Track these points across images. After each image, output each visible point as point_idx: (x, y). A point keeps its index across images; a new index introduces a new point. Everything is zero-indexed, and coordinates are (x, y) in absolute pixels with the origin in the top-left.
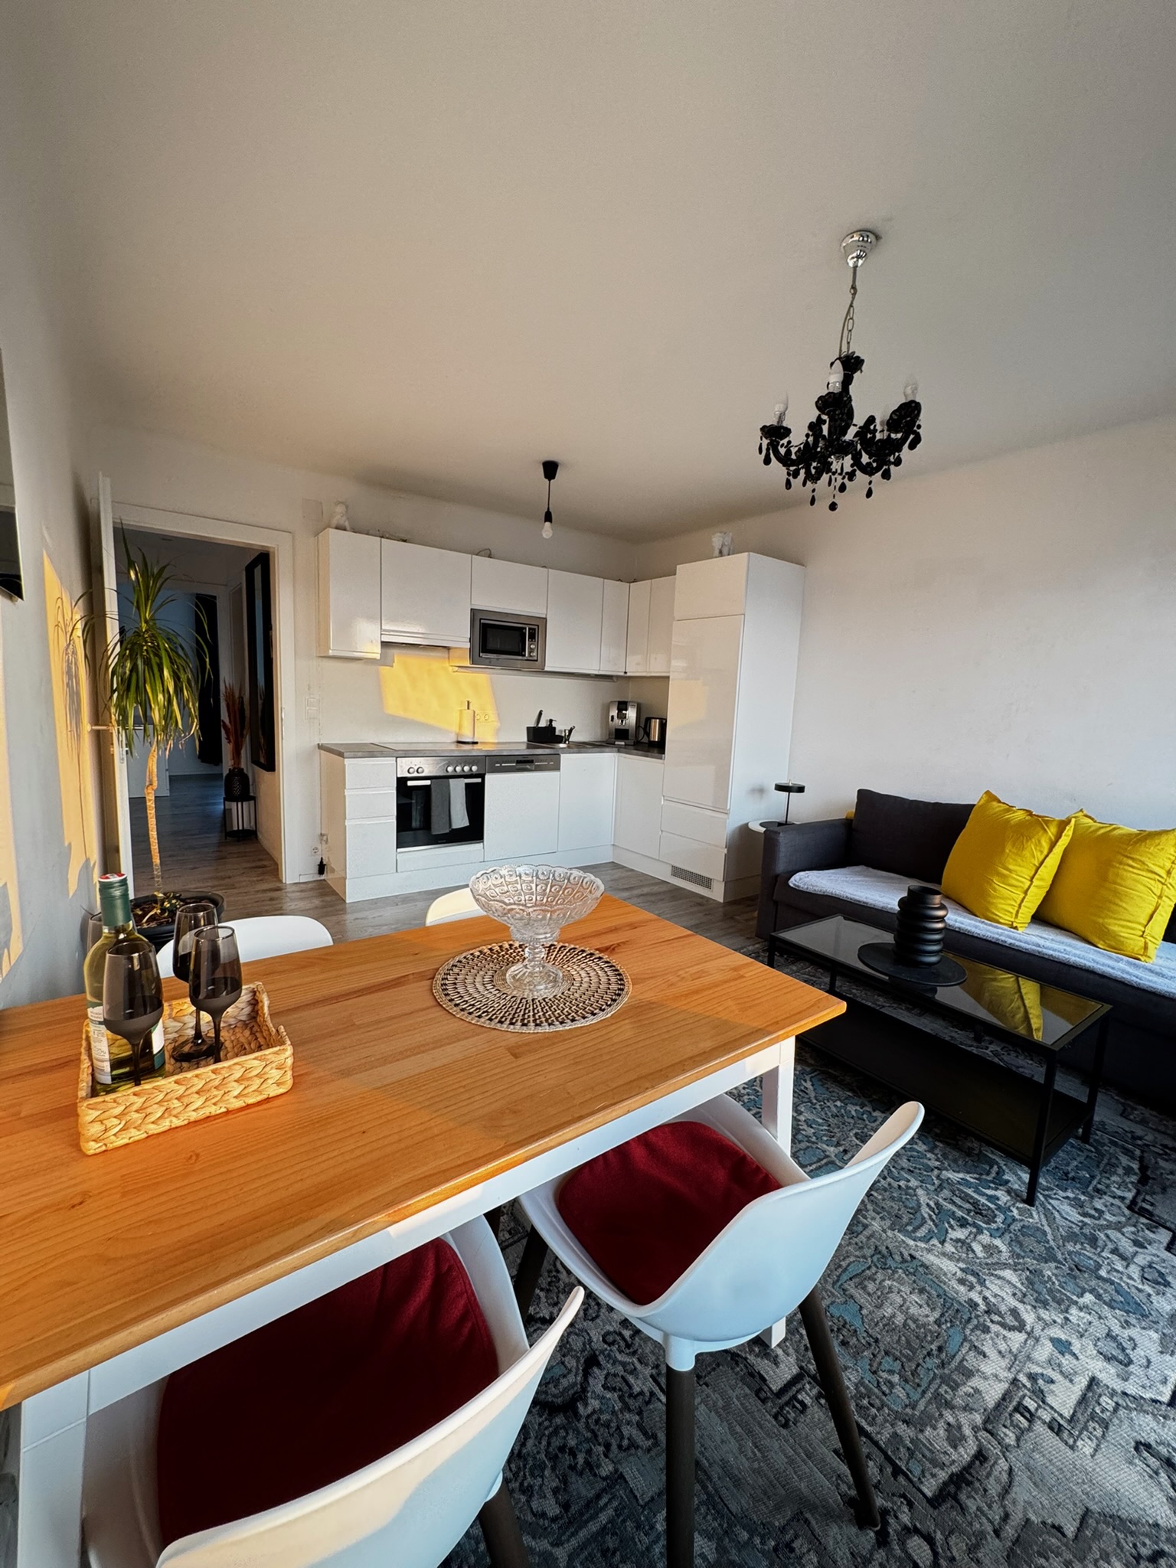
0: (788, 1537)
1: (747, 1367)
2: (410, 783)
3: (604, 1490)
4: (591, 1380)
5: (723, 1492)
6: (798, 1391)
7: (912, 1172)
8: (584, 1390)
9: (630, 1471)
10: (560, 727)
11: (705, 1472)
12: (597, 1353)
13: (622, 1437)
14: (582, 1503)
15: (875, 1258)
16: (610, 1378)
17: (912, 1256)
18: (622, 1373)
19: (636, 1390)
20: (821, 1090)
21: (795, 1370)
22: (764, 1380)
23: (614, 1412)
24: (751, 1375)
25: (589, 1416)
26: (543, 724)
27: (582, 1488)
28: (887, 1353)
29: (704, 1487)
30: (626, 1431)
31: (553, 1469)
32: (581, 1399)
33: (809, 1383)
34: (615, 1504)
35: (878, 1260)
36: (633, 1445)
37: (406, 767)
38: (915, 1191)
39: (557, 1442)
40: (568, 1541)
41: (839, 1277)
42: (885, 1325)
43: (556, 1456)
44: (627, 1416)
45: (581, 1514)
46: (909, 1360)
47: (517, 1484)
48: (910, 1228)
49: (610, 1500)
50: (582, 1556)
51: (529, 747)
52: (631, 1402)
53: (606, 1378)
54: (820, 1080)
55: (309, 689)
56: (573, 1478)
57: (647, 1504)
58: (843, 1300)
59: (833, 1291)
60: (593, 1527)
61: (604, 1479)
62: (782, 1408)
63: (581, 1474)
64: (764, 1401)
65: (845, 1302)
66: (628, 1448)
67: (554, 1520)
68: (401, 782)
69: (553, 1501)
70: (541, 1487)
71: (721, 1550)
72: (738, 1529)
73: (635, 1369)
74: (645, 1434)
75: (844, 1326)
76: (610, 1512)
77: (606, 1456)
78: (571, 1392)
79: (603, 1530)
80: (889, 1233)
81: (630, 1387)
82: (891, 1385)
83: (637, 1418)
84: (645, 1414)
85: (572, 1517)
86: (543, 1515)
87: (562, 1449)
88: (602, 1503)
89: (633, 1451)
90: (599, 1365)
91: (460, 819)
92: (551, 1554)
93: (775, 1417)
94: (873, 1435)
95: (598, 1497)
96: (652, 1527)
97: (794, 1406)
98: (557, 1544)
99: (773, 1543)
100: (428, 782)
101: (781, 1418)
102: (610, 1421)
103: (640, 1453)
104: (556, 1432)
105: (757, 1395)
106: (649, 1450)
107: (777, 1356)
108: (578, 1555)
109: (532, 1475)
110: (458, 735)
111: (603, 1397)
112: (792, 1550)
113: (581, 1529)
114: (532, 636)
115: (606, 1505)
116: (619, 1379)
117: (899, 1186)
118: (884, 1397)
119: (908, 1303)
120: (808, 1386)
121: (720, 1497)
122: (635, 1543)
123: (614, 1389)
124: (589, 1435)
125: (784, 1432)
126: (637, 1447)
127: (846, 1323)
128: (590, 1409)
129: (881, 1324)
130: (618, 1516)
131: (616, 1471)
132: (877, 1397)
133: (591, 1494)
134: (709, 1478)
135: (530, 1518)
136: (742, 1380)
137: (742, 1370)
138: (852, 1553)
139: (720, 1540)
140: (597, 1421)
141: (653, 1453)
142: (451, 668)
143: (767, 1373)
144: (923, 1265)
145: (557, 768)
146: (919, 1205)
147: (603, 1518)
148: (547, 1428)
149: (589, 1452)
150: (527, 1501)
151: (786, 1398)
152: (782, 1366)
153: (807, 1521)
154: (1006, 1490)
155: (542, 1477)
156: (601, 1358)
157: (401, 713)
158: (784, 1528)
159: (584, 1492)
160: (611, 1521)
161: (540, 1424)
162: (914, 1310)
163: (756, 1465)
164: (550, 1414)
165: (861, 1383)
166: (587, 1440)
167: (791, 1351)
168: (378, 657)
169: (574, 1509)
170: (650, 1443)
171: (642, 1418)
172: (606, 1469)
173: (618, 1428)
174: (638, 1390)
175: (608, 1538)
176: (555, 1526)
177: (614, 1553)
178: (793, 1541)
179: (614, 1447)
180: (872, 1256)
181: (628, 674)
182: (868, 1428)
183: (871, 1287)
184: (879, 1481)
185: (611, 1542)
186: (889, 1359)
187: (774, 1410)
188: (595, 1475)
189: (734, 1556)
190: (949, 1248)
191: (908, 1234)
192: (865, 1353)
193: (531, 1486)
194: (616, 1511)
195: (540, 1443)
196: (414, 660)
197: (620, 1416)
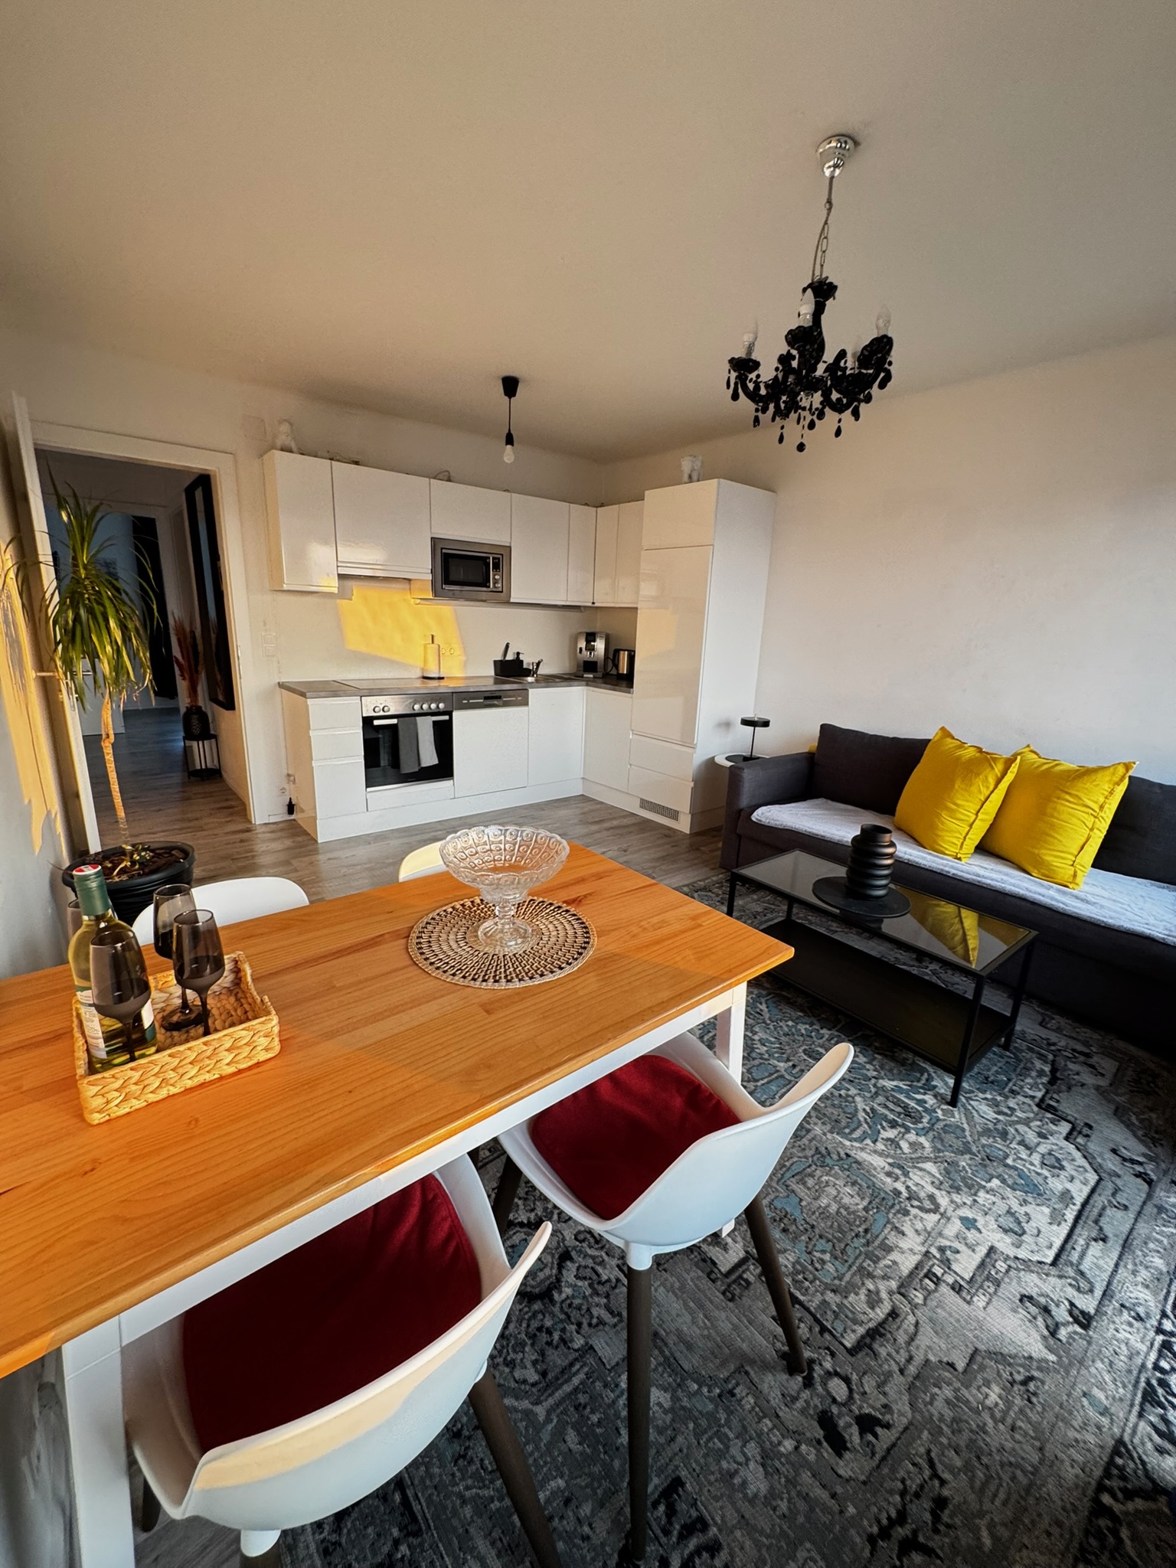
0: (730, 1386)
1: (700, 1254)
2: (376, 723)
3: (576, 1359)
4: (564, 1272)
5: (678, 1355)
6: (744, 1272)
7: (852, 1081)
8: (558, 1280)
9: (600, 1343)
10: (528, 660)
11: (663, 1340)
12: (570, 1249)
13: (592, 1317)
14: (558, 1370)
15: (815, 1158)
16: (581, 1269)
17: (848, 1155)
18: (593, 1265)
19: (604, 1277)
20: (775, 1011)
21: (742, 1254)
22: (714, 1263)
23: (585, 1297)
24: (704, 1260)
25: (563, 1302)
26: (510, 657)
27: (557, 1359)
28: (821, 1237)
29: (662, 1352)
30: (595, 1311)
31: (533, 1345)
32: (556, 1288)
33: (753, 1264)
34: (586, 1369)
35: (818, 1159)
36: (601, 1322)
37: (371, 706)
38: (853, 1098)
39: (535, 1324)
40: (546, 1400)
41: (782, 1175)
42: (820, 1214)
43: (535, 1335)
44: (596, 1299)
45: (557, 1379)
46: (839, 1240)
47: (502, 1359)
48: (847, 1131)
49: (581, 1367)
50: (558, 1411)
51: (497, 682)
52: (600, 1288)
53: (578, 1269)
54: (774, 1002)
55: (265, 625)
56: (549, 1351)
57: (613, 1368)
58: (786, 1194)
59: (778, 1187)
60: (567, 1388)
61: (576, 1350)
62: (729, 1286)
63: (557, 1347)
64: (713, 1281)
65: (788, 1196)
66: (597, 1325)
67: (533, 1385)
68: (367, 722)
69: (532, 1370)
70: (522, 1360)
71: (675, 1399)
72: (689, 1382)
73: (603, 1261)
74: (612, 1313)
75: (785, 1216)
76: (582, 1376)
77: (578, 1332)
78: (548, 1282)
79: (576, 1390)
80: (829, 1136)
81: (598, 1275)
82: (823, 1262)
83: (605, 1300)
84: (612, 1297)
85: (548, 1382)
86: (525, 1382)
87: (540, 1329)
88: (574, 1369)
89: (601, 1327)
90: (571, 1259)
91: (429, 757)
92: (532, 1411)
93: (724, 1293)
94: (806, 1303)
95: (571, 1365)
96: (617, 1386)
97: (740, 1284)
98: (537, 1403)
99: (718, 1391)
100: (394, 721)
101: (728, 1294)
102: (582, 1304)
103: (607, 1328)
104: (534, 1316)
105: (708, 1277)
106: (615, 1326)
107: (726, 1244)
108: (554, 1411)
109: (515, 1351)
110: (423, 670)
111: (576, 1285)
112: (733, 1395)
113: (557, 1389)
114: (497, 566)
115: (578, 1370)
116: (588, 1270)
117: (840, 1095)
118: (816, 1273)
119: (841, 1195)
120: (752, 1267)
121: (675, 1359)
122: (602, 1398)
123: (585, 1278)
124: (563, 1317)
125: (730, 1304)
126: (605, 1324)
127: (787, 1213)
128: (564, 1296)
129: (817, 1213)
130: (588, 1378)
131: (587, 1343)
132: (811, 1273)
133: (566, 1362)
134: (666, 1344)
135: (513, 1385)
136: (697, 1265)
137: (696, 1257)
138: (783, 1395)
139: (674, 1391)
140: (570, 1305)
141: (618, 1328)
142: (412, 600)
143: (718, 1259)
144: (857, 1162)
145: (525, 703)
146: (856, 1110)
147: (576, 1381)
148: (527, 1313)
149: (563, 1330)
150: (511, 1372)
151: (733, 1277)
152: (731, 1252)
153: (747, 1373)
154: (912, 1339)
155: (522, 1352)
156: (573, 1254)
157: (363, 649)
158: (728, 1379)
159: (559, 1362)
160: (582, 1383)
161: (520, 1310)
162: (846, 1200)
163: (706, 1332)
164: (529, 1302)
165: (798, 1262)
166: (561, 1321)
167: (739, 1239)
168: (335, 590)
169: (550, 1376)
170: (616, 1320)
171: (609, 1301)
172: (579, 1342)
173: (588, 1310)
174: (606, 1278)
175: (580, 1396)
176: (534, 1390)
177: (585, 1407)
178: (734, 1388)
179: (585, 1325)
180: (813, 1156)
181: (596, 605)
182: (802, 1298)
183: (810, 1182)
184: (808, 1339)
185: (582, 1398)
186: (823, 1241)
187: (723, 1288)
188: (569, 1348)
189: (685, 1402)
190: (880, 1146)
191: (846, 1136)
192: (803, 1238)
193: (513, 1361)
194: (586, 1374)
195: (521, 1325)
196: (373, 592)
197: (590, 1299)
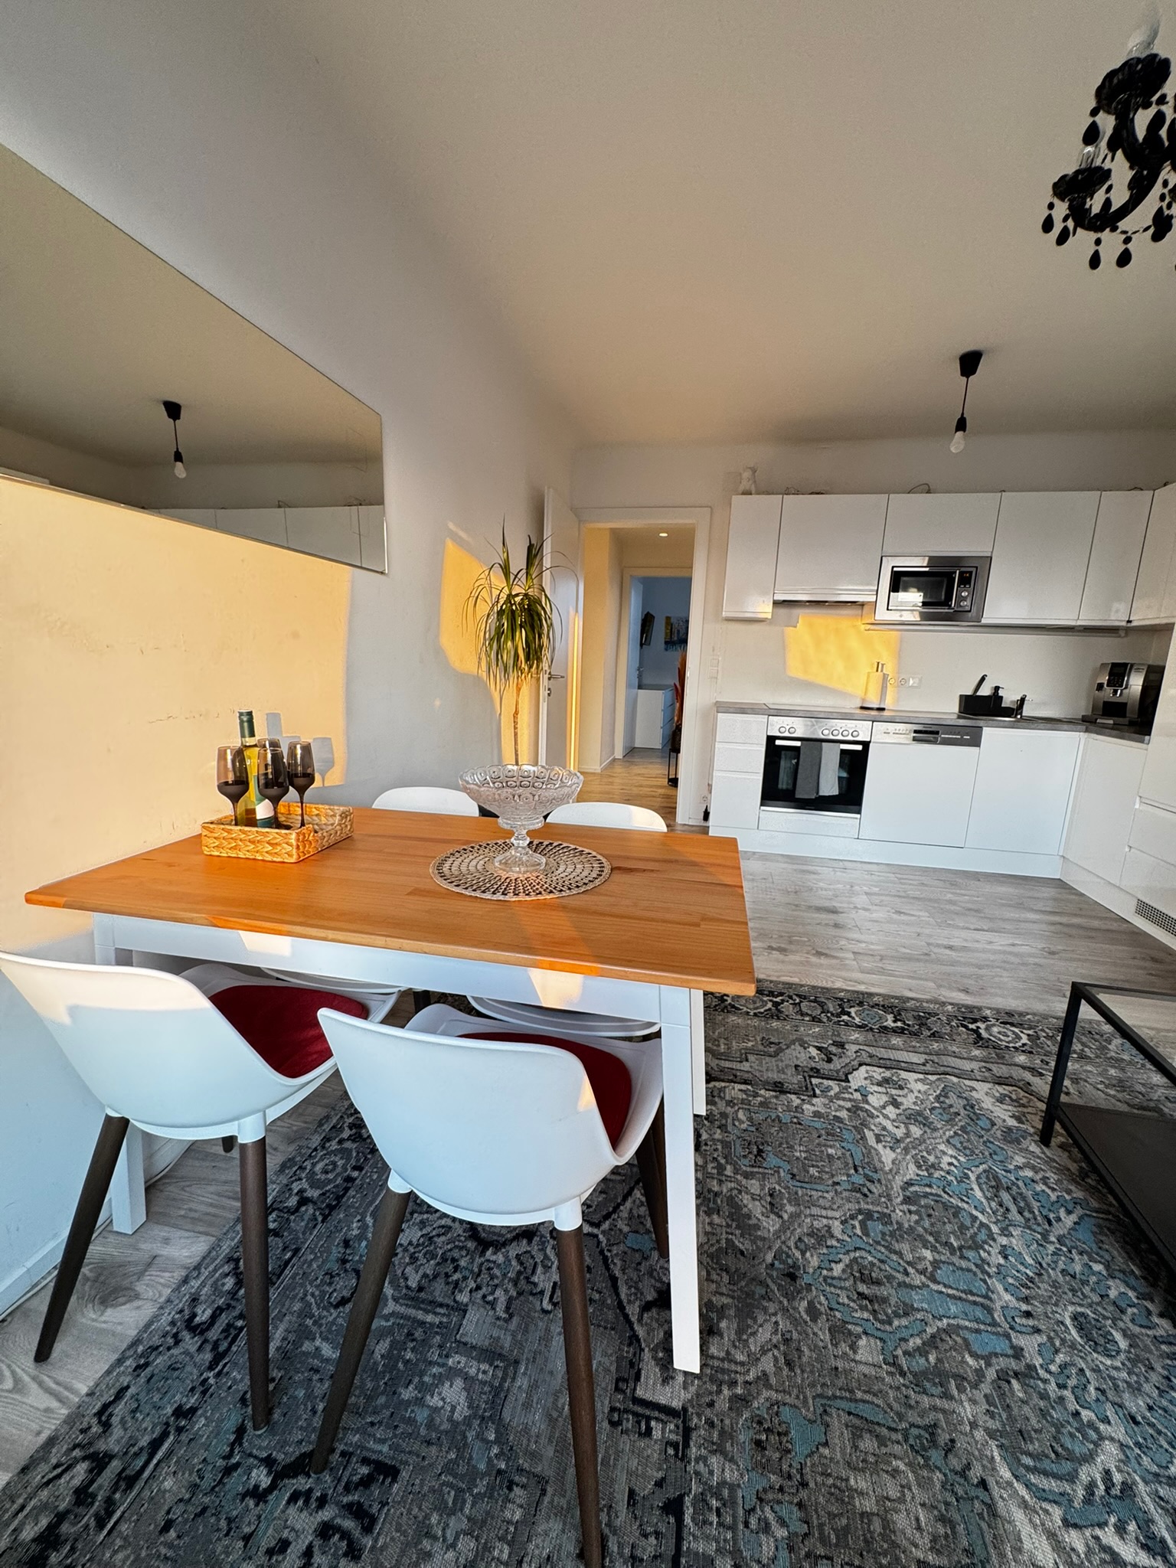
0: (517, 1479)
1: (635, 1355)
2: (778, 742)
5: (511, 1398)
6: (657, 1419)
7: (1137, 1423)
8: (504, 1245)
10: (1009, 698)
14: (430, 1298)
15: (914, 1431)
16: (528, 1255)
17: (983, 1484)
18: (538, 1261)
20: (1085, 1235)
21: (676, 1404)
22: (638, 1378)
24: (632, 1364)
25: (488, 1261)
26: (985, 691)
27: (439, 1290)
28: (800, 1505)
30: (499, 1293)
31: (438, 1264)
32: (496, 1248)
33: (677, 1426)
34: (445, 1320)
35: (919, 1437)
37: (779, 726)
38: (1101, 1438)
39: (456, 1254)
40: (401, 1305)
42: (834, 1486)
43: (447, 1260)
44: (510, 1286)
45: (423, 1302)
46: (824, 1540)
47: (413, 1251)
48: (1028, 1461)
49: (444, 1315)
50: (398, 1321)
52: (523, 1282)
53: (525, 1252)
54: (1099, 1226)
55: (713, 650)
56: (441, 1281)
58: (810, 1416)
59: (811, 1401)
60: (420, 1315)
61: (455, 1301)
62: (626, 1411)
63: (448, 1283)
64: (617, 1389)
65: (811, 1422)
66: (488, 1303)
67: (408, 1288)
68: (771, 740)
70: (422, 1265)
74: (508, 1308)
75: (779, 1434)
76: (437, 1320)
77: (471, 1291)
78: (495, 1238)
79: (422, 1323)
80: (979, 1434)
82: (766, 1528)
83: (515, 1294)
84: (522, 1298)
85: (416, 1297)
86: (406, 1279)
87: (454, 1260)
88: (439, 1310)
89: (489, 1307)
90: (530, 1242)
91: (829, 786)
93: (613, 1409)
95: (441, 1305)
96: (447, 1356)
97: (639, 1422)
98: (395, 1300)
99: (503, 1467)
100: (798, 744)
102: (497, 1277)
103: (491, 1313)
104: (461, 1248)
105: (618, 1380)
106: (498, 1318)
109: (425, 1254)
110: (863, 700)
111: (510, 1261)
112: (510, 1489)
113: (414, 1308)
114: (965, 580)
115: (439, 1314)
116: (531, 1261)
117: (1077, 1414)
118: (741, 1526)
119: (902, 1507)
120: (671, 1426)
121: (506, 1397)
122: (429, 1351)
123: (522, 1264)
124: (476, 1270)
125: (606, 1426)
126: (494, 1309)
127: (786, 1434)
128: (493, 1258)
129: (830, 1481)
130: (438, 1327)
131: (467, 1305)
133: (440, 1300)
134: (514, 1379)
135: (399, 1272)
136: (619, 1359)
137: (628, 1352)
140: (489, 1269)
141: (498, 1323)
142: (863, 626)
143: (647, 1378)
144: (991, 1508)
146: (1089, 1458)
147: (429, 1318)
149: (465, 1278)
150: (408, 1264)
151: (639, 1409)
152: (666, 1389)
153: (544, 1492)
155: (428, 1261)
156: (536, 1239)
157: (801, 675)
158: (522, 1470)
159: (437, 1293)
160: (432, 1325)
161: (459, 1235)
162: (901, 1521)
164: (470, 1236)
165: (733, 1488)
166: (472, 1271)
167: (693, 1389)
168: (769, 616)
169: (422, 1295)
170: (504, 1316)
171: (517, 1298)
172: (463, 1298)
173: (496, 1286)
174: (536, 1280)
176: (404, 1291)
178: (517, 1485)
179: (481, 1293)
180: (912, 1425)
181: (1134, 624)
183: (868, 1444)
186: (797, 1513)
187: (618, 1405)
188: (453, 1293)
190: (1075, 1540)
191: (1014, 1464)
193: (417, 1259)
194: (440, 1323)
196: (819, 618)
